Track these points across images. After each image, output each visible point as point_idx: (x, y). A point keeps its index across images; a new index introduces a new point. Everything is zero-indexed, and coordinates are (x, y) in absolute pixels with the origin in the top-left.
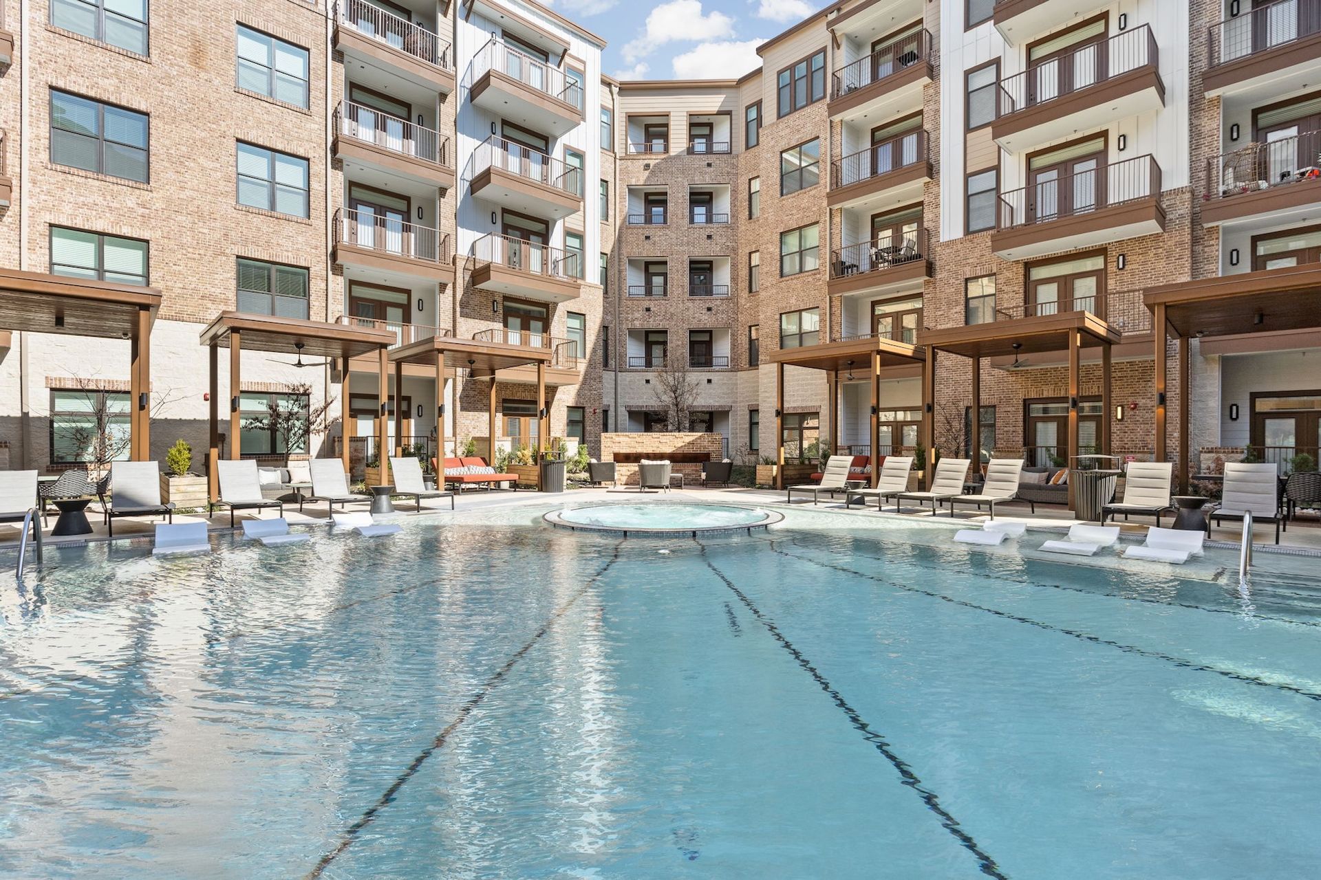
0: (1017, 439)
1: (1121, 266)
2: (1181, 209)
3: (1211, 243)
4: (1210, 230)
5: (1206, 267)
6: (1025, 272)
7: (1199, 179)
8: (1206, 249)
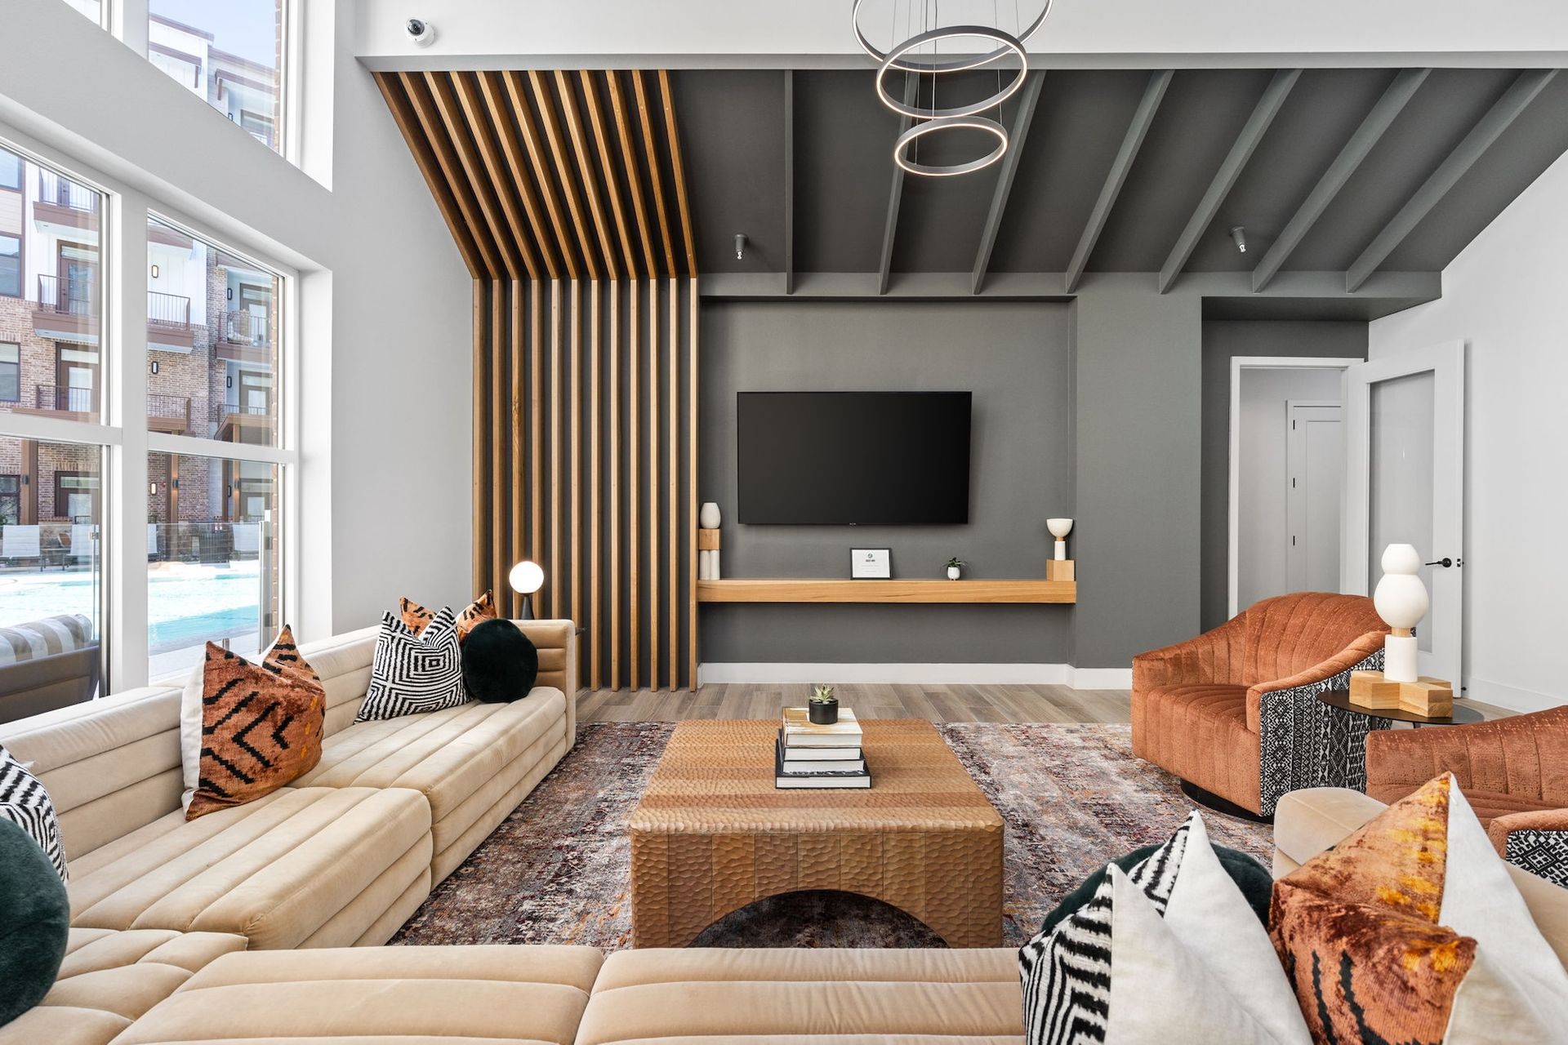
0: (48, 509)
1: (155, 371)
2: (203, 340)
3: (221, 371)
4: (219, 361)
5: (217, 387)
6: (57, 351)
7: (212, 322)
8: (217, 374)
